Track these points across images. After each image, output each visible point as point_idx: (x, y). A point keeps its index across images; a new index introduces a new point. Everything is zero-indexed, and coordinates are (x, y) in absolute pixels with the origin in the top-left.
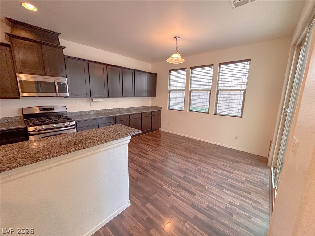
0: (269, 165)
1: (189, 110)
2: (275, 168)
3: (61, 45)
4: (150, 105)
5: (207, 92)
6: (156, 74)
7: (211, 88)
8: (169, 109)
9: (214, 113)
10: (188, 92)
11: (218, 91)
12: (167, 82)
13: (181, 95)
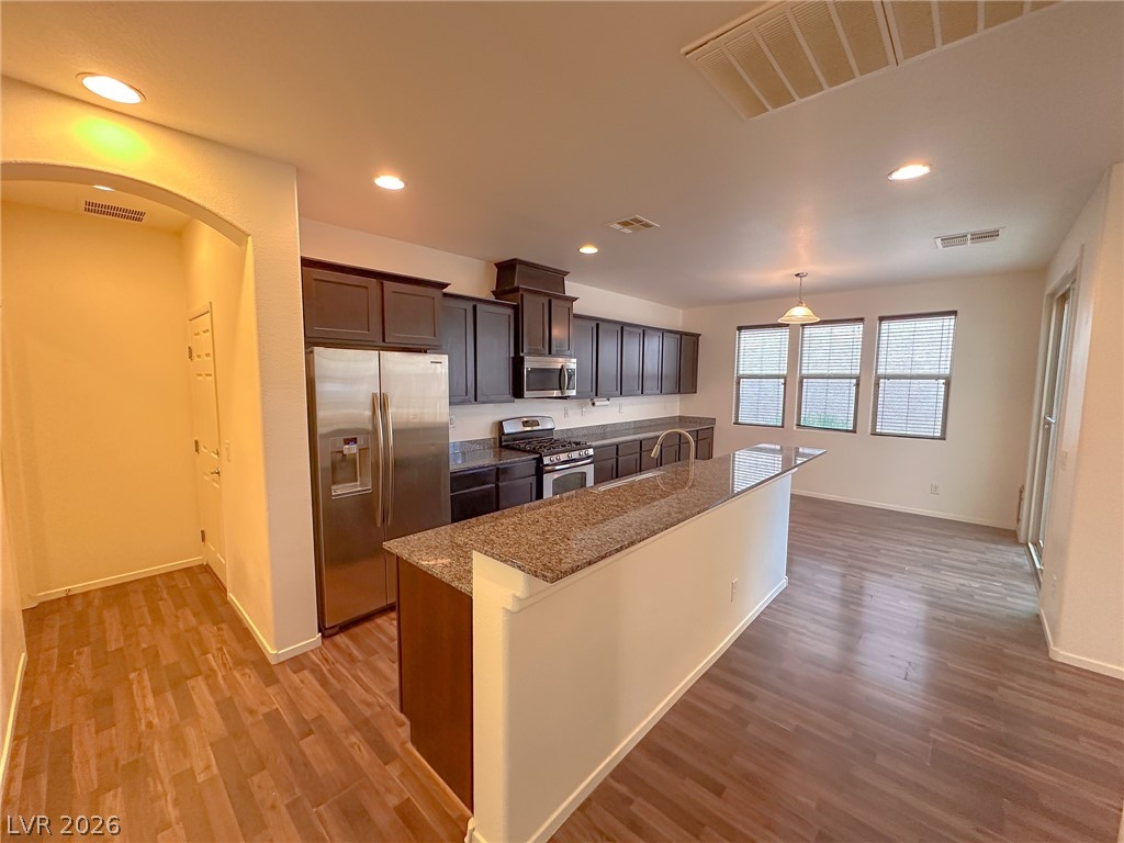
0: (1022, 540)
1: (798, 425)
2: (1036, 544)
3: (567, 294)
4: (678, 414)
5: (848, 380)
6: (697, 336)
7: (858, 372)
8: (735, 423)
9: (870, 431)
10: (794, 382)
11: (878, 378)
12: (730, 355)
13: (775, 389)
